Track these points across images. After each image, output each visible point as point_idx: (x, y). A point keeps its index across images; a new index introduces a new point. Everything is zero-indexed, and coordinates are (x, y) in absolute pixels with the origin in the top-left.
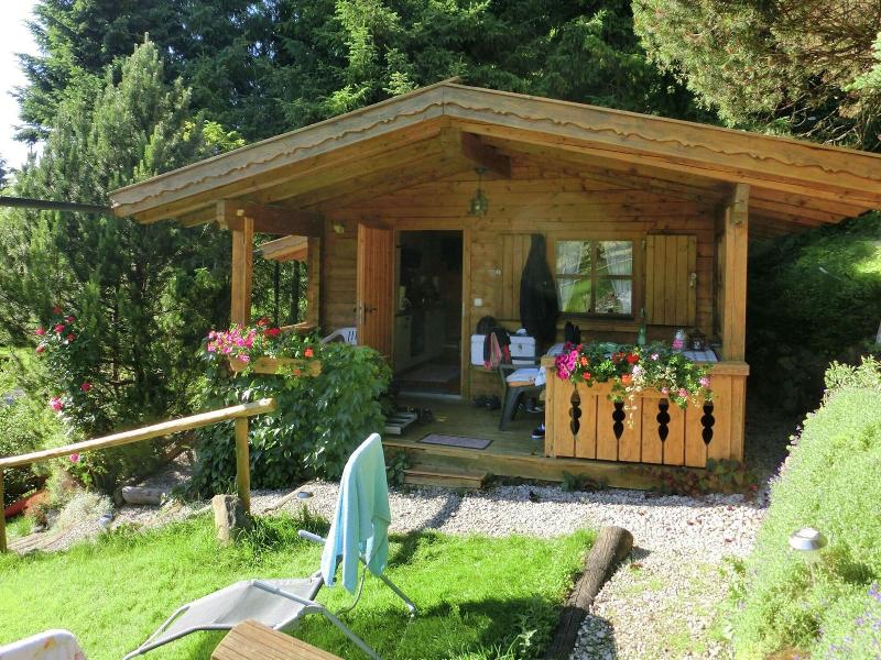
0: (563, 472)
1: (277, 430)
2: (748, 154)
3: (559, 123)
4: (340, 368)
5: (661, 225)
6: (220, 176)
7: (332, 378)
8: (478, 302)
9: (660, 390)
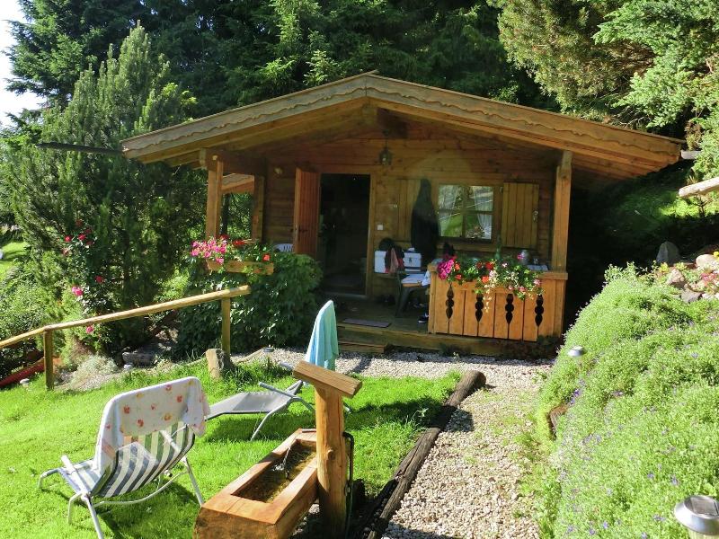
0: (441, 344)
1: (241, 312)
2: (571, 131)
3: (446, 105)
4: (288, 269)
5: (514, 176)
6: (205, 132)
7: (281, 276)
8: (380, 227)
9: (507, 287)
